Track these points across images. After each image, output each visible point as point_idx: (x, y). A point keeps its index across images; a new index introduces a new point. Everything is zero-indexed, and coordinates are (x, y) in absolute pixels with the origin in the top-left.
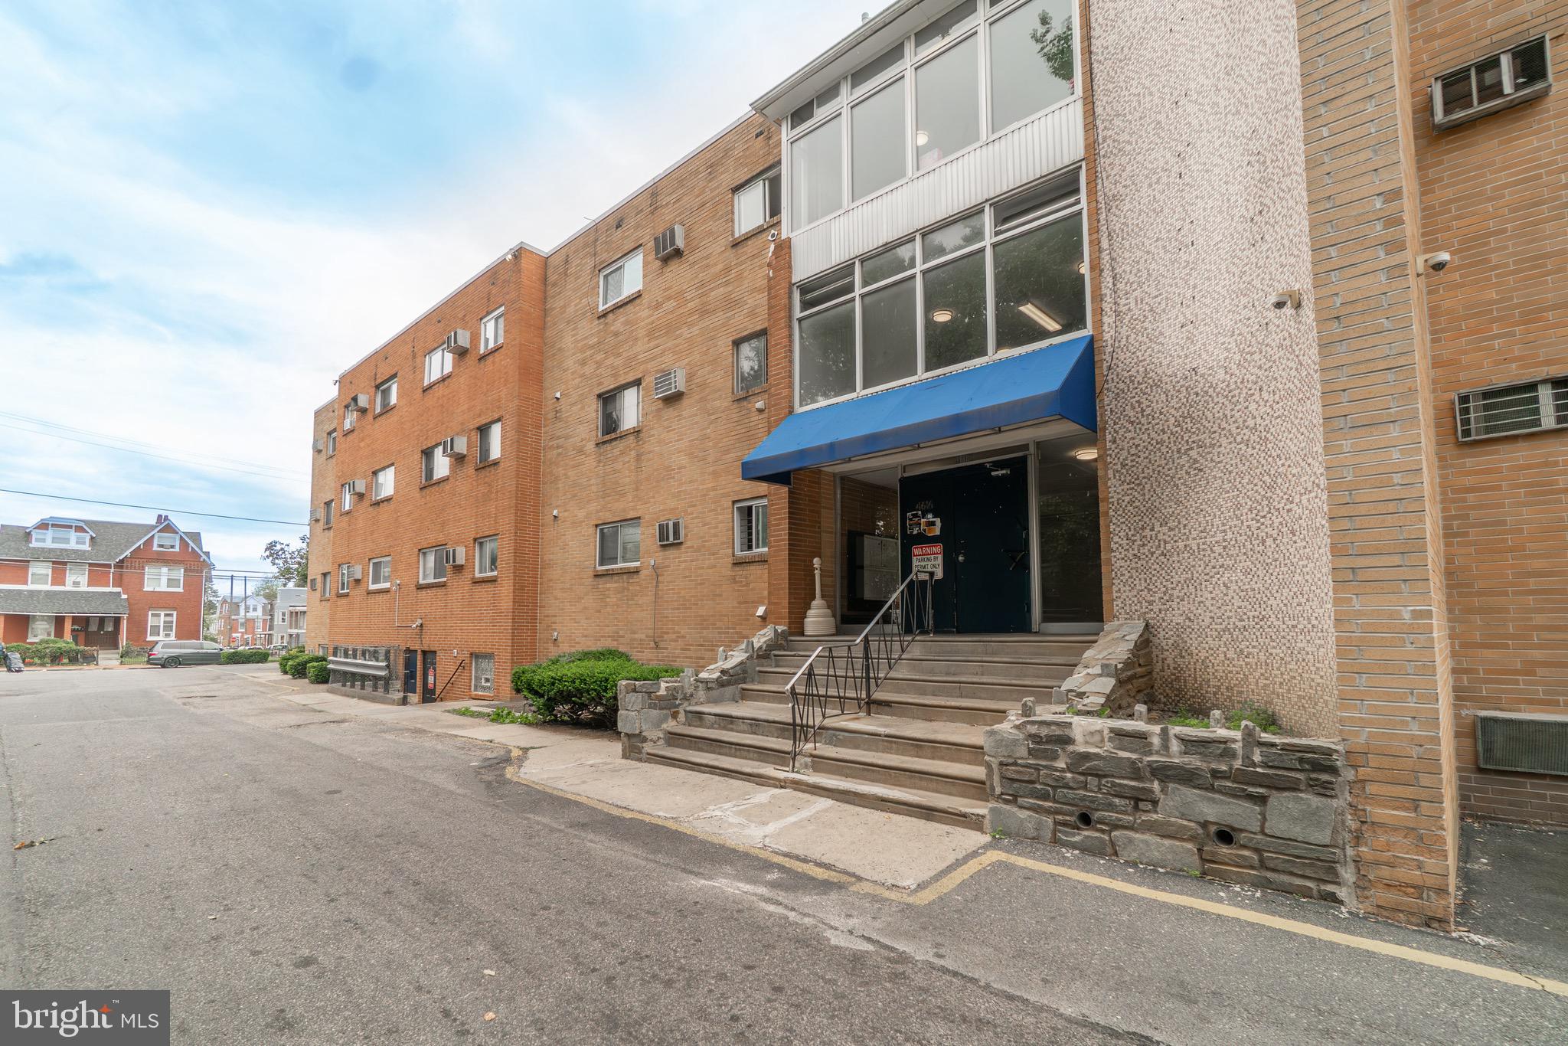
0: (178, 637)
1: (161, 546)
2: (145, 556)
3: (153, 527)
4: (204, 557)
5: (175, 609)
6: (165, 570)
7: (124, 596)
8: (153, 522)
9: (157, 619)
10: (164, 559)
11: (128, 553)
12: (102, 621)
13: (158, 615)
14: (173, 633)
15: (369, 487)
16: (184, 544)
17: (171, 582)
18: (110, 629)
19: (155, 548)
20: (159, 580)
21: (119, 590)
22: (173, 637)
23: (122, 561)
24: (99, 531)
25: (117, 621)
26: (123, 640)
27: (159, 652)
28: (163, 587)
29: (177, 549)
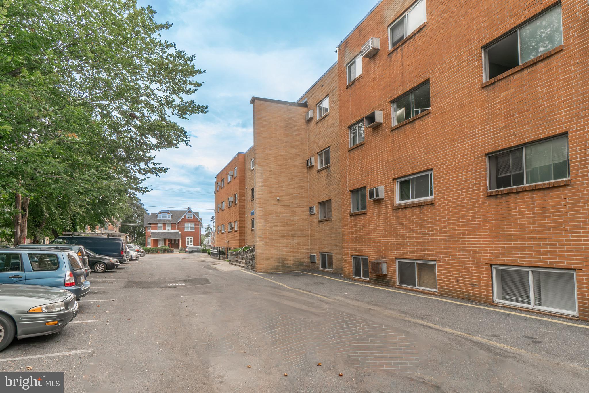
0: (194, 245)
1: (188, 217)
2: (185, 221)
3: (186, 211)
4: (199, 220)
5: (192, 236)
6: (190, 224)
7: (180, 233)
8: (187, 210)
9: (188, 239)
10: (189, 221)
11: (180, 220)
12: (175, 240)
13: (188, 238)
14: (193, 244)
15: (221, 206)
16: (194, 216)
17: (192, 228)
18: (177, 243)
19: (187, 218)
20: (189, 227)
21: (178, 231)
22: (192, 246)
23: (179, 222)
24: (174, 213)
25: (179, 240)
26: (180, 246)
27: (188, 249)
28: (189, 230)
29: (192, 218)
